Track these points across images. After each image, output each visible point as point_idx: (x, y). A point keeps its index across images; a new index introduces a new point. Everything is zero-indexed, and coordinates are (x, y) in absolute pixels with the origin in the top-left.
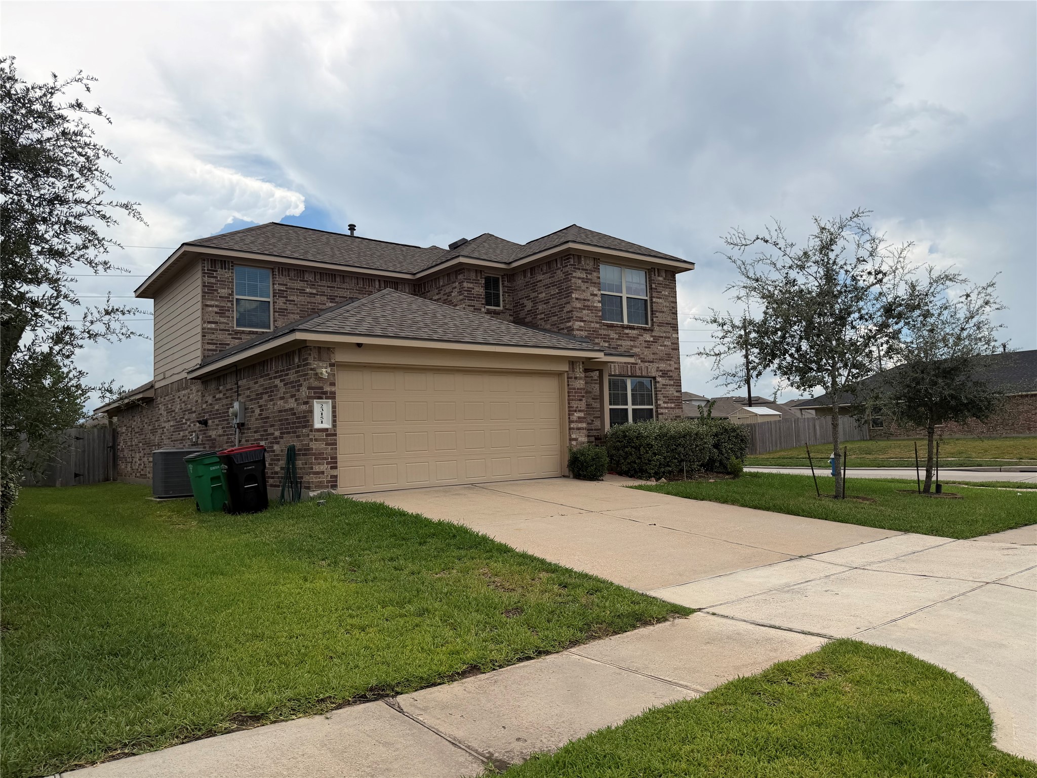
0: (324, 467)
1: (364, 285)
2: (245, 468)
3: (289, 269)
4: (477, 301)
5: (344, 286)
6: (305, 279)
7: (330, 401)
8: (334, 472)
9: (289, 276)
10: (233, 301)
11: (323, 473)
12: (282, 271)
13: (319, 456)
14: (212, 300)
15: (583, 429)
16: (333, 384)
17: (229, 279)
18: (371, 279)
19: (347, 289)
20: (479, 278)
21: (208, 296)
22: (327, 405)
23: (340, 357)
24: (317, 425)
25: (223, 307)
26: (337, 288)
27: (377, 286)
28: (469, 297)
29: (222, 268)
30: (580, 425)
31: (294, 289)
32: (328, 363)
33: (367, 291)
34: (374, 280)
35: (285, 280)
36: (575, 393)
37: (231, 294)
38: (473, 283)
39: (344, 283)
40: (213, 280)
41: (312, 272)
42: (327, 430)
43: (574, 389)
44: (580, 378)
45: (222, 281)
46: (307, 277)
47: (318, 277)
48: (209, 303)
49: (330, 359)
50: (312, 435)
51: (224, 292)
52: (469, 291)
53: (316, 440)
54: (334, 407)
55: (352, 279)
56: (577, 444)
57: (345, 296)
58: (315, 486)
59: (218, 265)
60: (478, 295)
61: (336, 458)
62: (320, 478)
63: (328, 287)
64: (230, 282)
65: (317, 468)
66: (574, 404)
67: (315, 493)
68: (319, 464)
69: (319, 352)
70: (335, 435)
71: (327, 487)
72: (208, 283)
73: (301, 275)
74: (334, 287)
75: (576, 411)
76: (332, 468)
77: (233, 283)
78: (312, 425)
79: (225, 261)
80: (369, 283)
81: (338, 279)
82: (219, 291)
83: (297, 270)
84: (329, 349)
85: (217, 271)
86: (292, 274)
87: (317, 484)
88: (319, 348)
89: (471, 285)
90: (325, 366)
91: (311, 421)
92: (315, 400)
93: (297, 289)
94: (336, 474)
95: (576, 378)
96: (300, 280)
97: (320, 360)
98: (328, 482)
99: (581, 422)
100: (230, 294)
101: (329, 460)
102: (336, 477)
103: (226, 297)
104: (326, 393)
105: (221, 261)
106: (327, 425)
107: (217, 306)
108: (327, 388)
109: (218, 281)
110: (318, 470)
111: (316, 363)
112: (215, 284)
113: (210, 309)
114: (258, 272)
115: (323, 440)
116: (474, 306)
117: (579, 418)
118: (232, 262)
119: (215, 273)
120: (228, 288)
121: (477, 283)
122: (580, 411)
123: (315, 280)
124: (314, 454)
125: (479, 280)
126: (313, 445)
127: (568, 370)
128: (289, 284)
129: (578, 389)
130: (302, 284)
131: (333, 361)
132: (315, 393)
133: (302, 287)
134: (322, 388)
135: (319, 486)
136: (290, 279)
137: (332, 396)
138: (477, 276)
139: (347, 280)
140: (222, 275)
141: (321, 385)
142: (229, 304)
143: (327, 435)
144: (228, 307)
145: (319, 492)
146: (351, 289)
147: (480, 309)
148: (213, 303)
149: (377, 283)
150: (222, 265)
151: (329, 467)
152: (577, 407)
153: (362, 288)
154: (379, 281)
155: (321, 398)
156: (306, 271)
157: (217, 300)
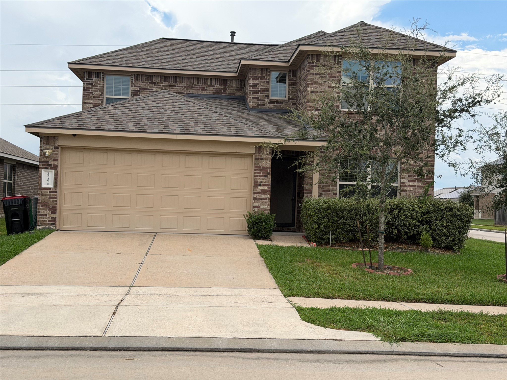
0: (47, 212)
1: (198, 83)
2: (12, 209)
3: (142, 75)
4: (261, 93)
5: (183, 85)
6: (154, 81)
7: (53, 170)
8: (54, 215)
9: (142, 80)
10: (103, 100)
11: (46, 215)
12: (137, 76)
13: (44, 205)
14: (89, 99)
15: (266, 199)
16: (56, 160)
17: (100, 84)
18: (205, 78)
19: (185, 87)
20: (264, 75)
21: (86, 97)
22: (52, 173)
23: (61, 143)
24: (44, 185)
25: (95, 104)
26: (177, 86)
27: (209, 83)
28: (254, 91)
29: (96, 78)
30: (263, 196)
31: (145, 89)
32: (53, 146)
33: (201, 88)
34: (207, 79)
35: (140, 83)
36: (260, 170)
37: (102, 95)
38: (258, 79)
39: (182, 82)
40: (90, 86)
41: (158, 76)
42: (50, 189)
43: (260, 167)
44: (267, 159)
45: (96, 86)
46: (155, 80)
47: (163, 79)
48: (86, 101)
49: (55, 144)
50: (40, 191)
51: (96, 94)
52: (254, 86)
53: (42, 195)
54: (56, 175)
55: (189, 80)
56: (259, 211)
57: (183, 92)
58: (41, 223)
59: (93, 76)
60: (262, 89)
61: (55, 207)
62: (44, 218)
63: (170, 86)
64: (101, 87)
65: (42, 212)
66: (259, 180)
67: (40, 227)
68: (44, 209)
69: (48, 140)
70: (56, 192)
71: (49, 224)
72: (86, 88)
73: (150, 79)
74: (175, 86)
75: (260, 185)
76: (52, 213)
77: (103, 87)
78: (40, 185)
79: (98, 73)
80: (203, 81)
81: (178, 80)
82: (93, 93)
83: (148, 75)
84: (54, 137)
85: (92, 80)
86: (144, 78)
87: (42, 222)
88: (48, 137)
89: (257, 81)
90: (51, 148)
91: (40, 182)
92: (43, 170)
93: (147, 89)
94: (54, 217)
95: (262, 159)
96: (150, 83)
97: (48, 144)
98: (49, 221)
99: (264, 194)
100: (100, 95)
101: (51, 208)
102: (55, 218)
103: (98, 97)
104: (50, 165)
105: (96, 72)
106: (51, 186)
107: (91, 103)
108: (52, 163)
109: (93, 86)
110: (42, 213)
111: (45, 146)
112: (91, 88)
113: (87, 105)
114: (122, 78)
115: (48, 195)
116: (258, 98)
117: (262, 190)
118: (103, 73)
119: (91, 81)
120: (99, 91)
121: (263, 79)
122: (264, 185)
123: (161, 81)
124: (41, 203)
125: (264, 77)
126: (40, 198)
127: (254, 152)
128: (141, 86)
129: (263, 167)
130: (151, 85)
131: (56, 145)
132: (43, 165)
133: (151, 87)
134: (48, 162)
135: (43, 223)
136: (142, 82)
137: (55, 167)
138: (262, 73)
139: (185, 80)
140: (95, 82)
141: (48, 160)
142: (100, 102)
143: (50, 192)
144: (99, 104)
145: (43, 227)
146: (188, 87)
147: (264, 100)
148: (89, 101)
149: (209, 81)
150: (96, 75)
151: (50, 212)
152: (262, 182)
153: (196, 85)
154: (211, 79)
155: (47, 168)
156: (154, 76)
157: (91, 99)
